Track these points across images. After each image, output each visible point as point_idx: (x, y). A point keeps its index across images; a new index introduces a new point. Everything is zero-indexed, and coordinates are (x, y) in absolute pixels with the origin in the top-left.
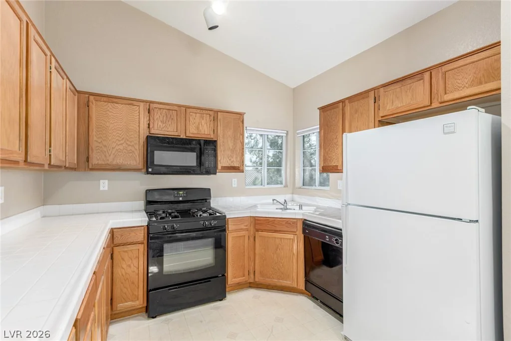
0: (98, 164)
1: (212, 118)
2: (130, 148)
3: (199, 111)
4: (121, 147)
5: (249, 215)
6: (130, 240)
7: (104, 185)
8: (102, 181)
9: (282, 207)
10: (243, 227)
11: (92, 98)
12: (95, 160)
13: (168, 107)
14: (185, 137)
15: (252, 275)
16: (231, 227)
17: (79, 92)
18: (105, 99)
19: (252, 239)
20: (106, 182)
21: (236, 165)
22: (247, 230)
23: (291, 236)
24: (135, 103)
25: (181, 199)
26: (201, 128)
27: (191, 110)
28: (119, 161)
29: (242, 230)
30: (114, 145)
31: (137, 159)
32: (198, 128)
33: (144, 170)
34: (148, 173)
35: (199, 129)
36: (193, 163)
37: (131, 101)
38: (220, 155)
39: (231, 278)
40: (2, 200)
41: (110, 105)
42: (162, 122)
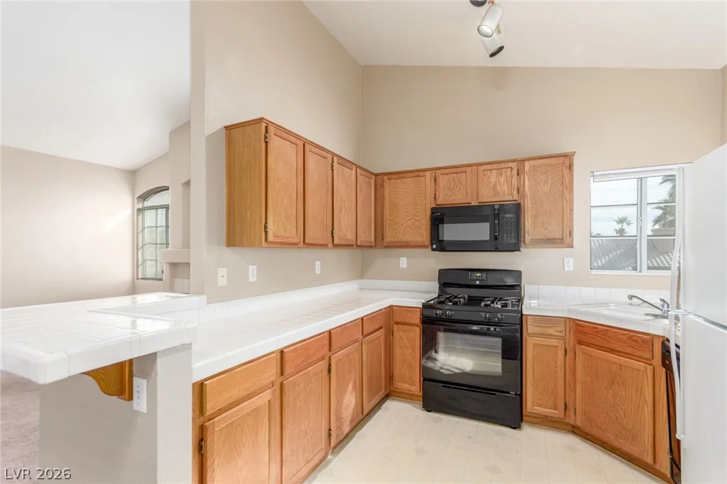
0: (389, 242)
1: (515, 172)
2: (417, 223)
3: (495, 166)
4: (409, 223)
5: (566, 316)
6: (407, 321)
7: (403, 262)
8: (401, 258)
9: (659, 312)
10: (552, 331)
11: (385, 177)
12: (388, 237)
13: (455, 170)
14: (477, 204)
15: (572, 413)
16: (530, 328)
17: (376, 175)
18: (395, 176)
19: (570, 355)
20: (405, 259)
21: (557, 235)
22: (563, 338)
23: (641, 365)
24: (421, 174)
25: (478, 283)
26: (498, 189)
27: (484, 167)
28: (409, 238)
29: (550, 336)
30: (403, 221)
31: (424, 235)
32: (494, 189)
33: (430, 247)
34: (433, 250)
35: (497, 189)
36: (486, 237)
37: (417, 173)
38: (528, 223)
39: (532, 404)
40: (318, 272)
41: (399, 181)
42: (449, 189)
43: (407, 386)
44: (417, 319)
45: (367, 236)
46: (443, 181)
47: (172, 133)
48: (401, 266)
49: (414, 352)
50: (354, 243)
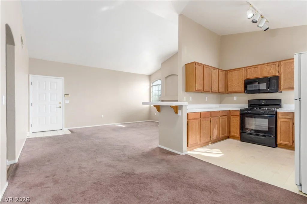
0: (230, 91)
1: (277, 65)
2: (240, 85)
3: (269, 64)
4: (237, 85)
5: (293, 112)
6: (235, 115)
7: (235, 98)
11: (228, 71)
12: (229, 90)
13: (253, 67)
14: (262, 77)
16: (279, 116)
17: (225, 71)
18: (232, 71)
24: (241, 69)
25: (263, 104)
26: (270, 71)
27: (265, 65)
28: (236, 90)
29: (288, 119)
30: (234, 85)
31: (242, 89)
32: (269, 72)
33: (244, 92)
36: (265, 88)
37: (240, 69)
38: (282, 82)
39: (280, 141)
40: (206, 100)
41: (233, 72)
42: (251, 73)
43: (236, 135)
44: (238, 114)
45: (222, 89)
46: (249, 70)
47: (162, 64)
48: (234, 100)
49: (238, 124)
50: (218, 91)
